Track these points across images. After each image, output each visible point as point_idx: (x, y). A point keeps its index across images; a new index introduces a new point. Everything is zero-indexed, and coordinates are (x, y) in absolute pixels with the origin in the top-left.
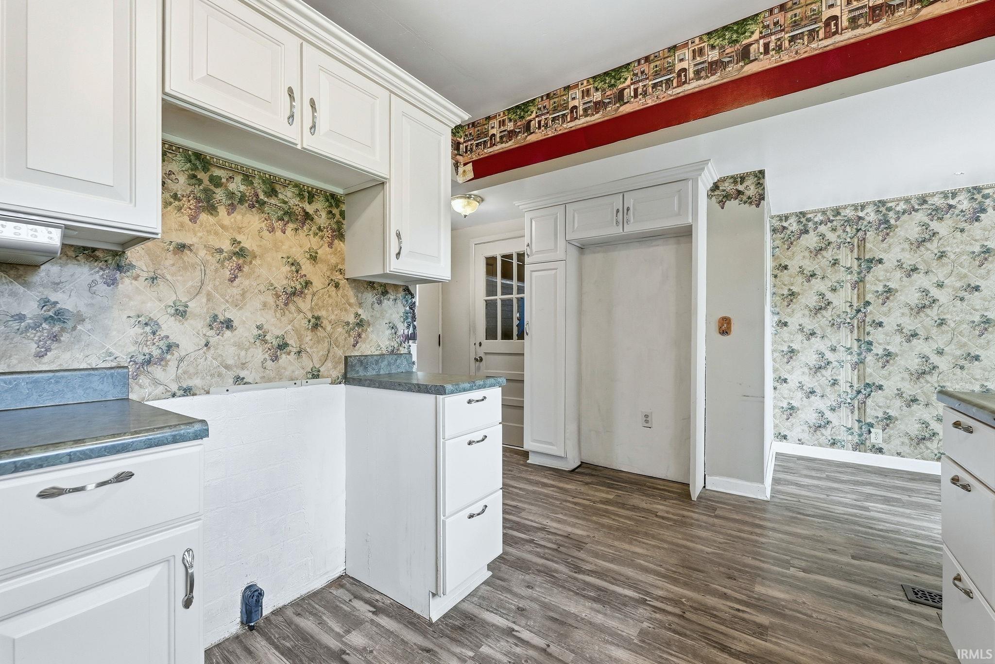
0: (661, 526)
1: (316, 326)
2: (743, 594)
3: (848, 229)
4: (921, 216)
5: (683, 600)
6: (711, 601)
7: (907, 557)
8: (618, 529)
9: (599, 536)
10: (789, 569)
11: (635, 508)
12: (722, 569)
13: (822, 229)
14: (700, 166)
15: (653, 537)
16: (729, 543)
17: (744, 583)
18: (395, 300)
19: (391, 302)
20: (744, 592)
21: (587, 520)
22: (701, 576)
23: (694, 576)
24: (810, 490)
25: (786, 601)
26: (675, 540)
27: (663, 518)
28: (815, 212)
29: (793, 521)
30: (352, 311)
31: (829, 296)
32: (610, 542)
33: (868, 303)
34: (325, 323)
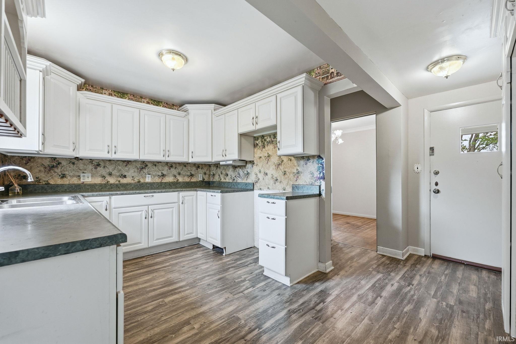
1: (285, 174)
18: (313, 162)
19: (311, 163)
30: (295, 168)
34: (287, 173)
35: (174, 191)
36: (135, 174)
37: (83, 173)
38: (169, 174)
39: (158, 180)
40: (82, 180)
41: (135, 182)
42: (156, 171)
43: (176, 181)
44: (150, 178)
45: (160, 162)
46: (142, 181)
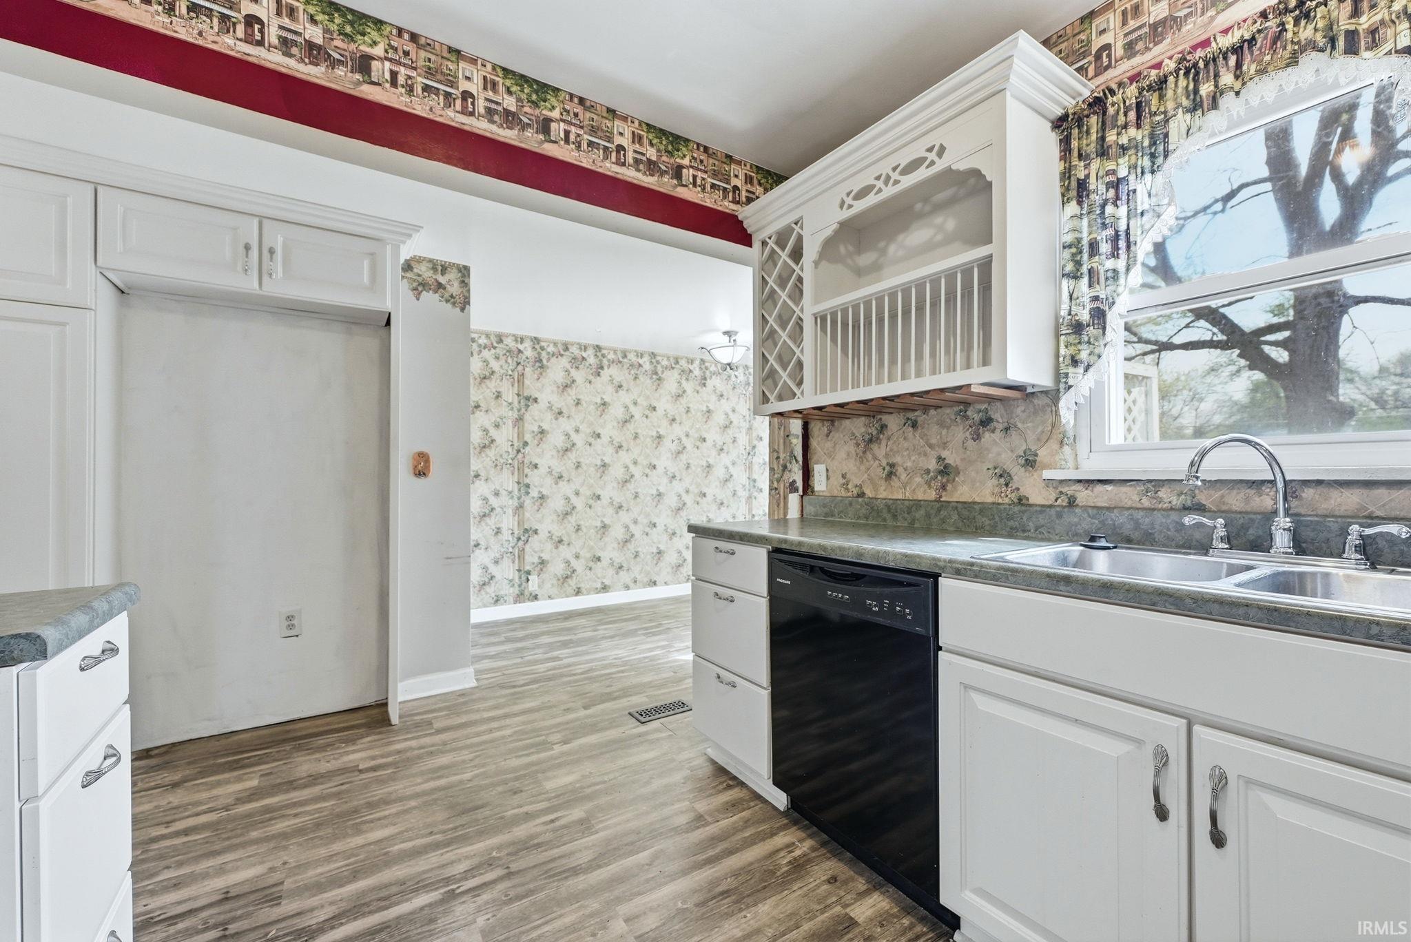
0: (381, 781)
2: (543, 801)
3: (510, 360)
4: (564, 362)
5: (494, 854)
6: (520, 832)
7: (613, 689)
8: (318, 825)
9: (293, 855)
10: (552, 749)
11: (314, 779)
12: (500, 789)
13: (486, 353)
14: (409, 230)
15: (386, 802)
16: (479, 756)
17: (532, 789)
20: (540, 798)
21: (243, 845)
22: (486, 812)
23: (479, 816)
24: (504, 659)
25: (578, 781)
26: (418, 789)
27: (374, 769)
28: (481, 333)
29: (517, 697)
31: (493, 432)
32: (323, 852)
33: (526, 444)
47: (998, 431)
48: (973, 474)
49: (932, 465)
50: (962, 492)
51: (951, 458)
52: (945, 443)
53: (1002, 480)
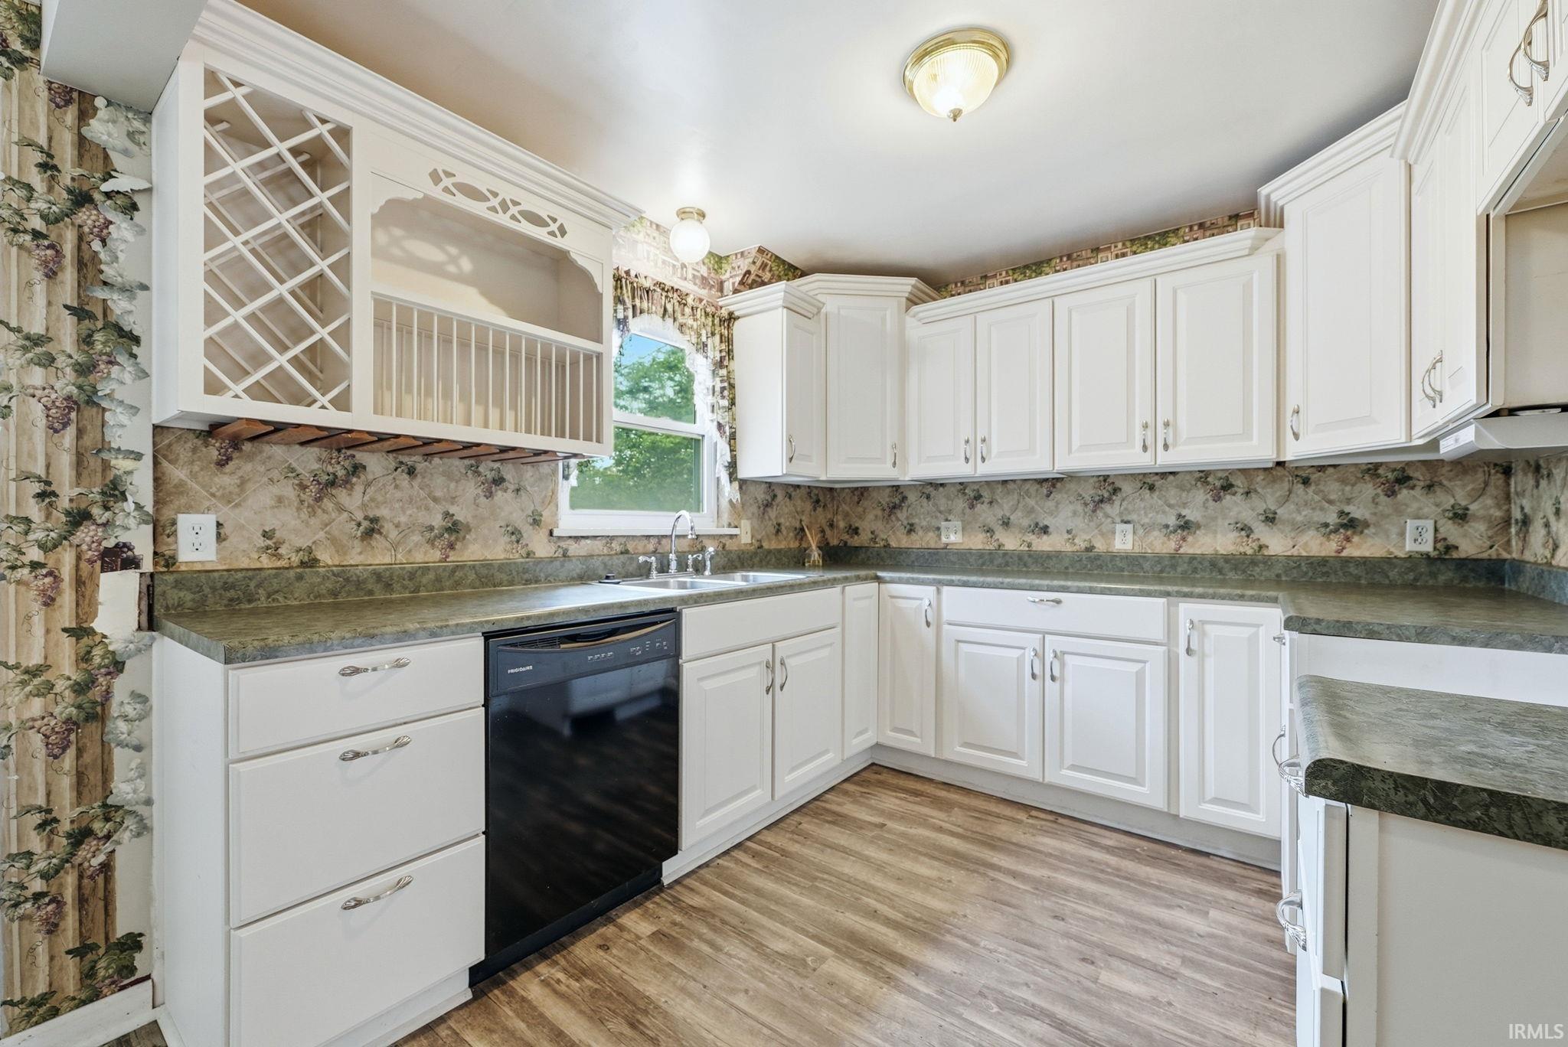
35: (1149, 594)
36: (1078, 523)
37: (947, 520)
38: (1214, 519)
39: (1162, 545)
40: (944, 539)
41: (1075, 548)
42: (1159, 510)
43: (1250, 552)
44: (1130, 537)
45: (1171, 473)
46: (1100, 546)
47: (510, 491)
48: (486, 531)
49: (437, 521)
50: (472, 551)
51: (461, 514)
52: (454, 498)
53: (514, 537)
